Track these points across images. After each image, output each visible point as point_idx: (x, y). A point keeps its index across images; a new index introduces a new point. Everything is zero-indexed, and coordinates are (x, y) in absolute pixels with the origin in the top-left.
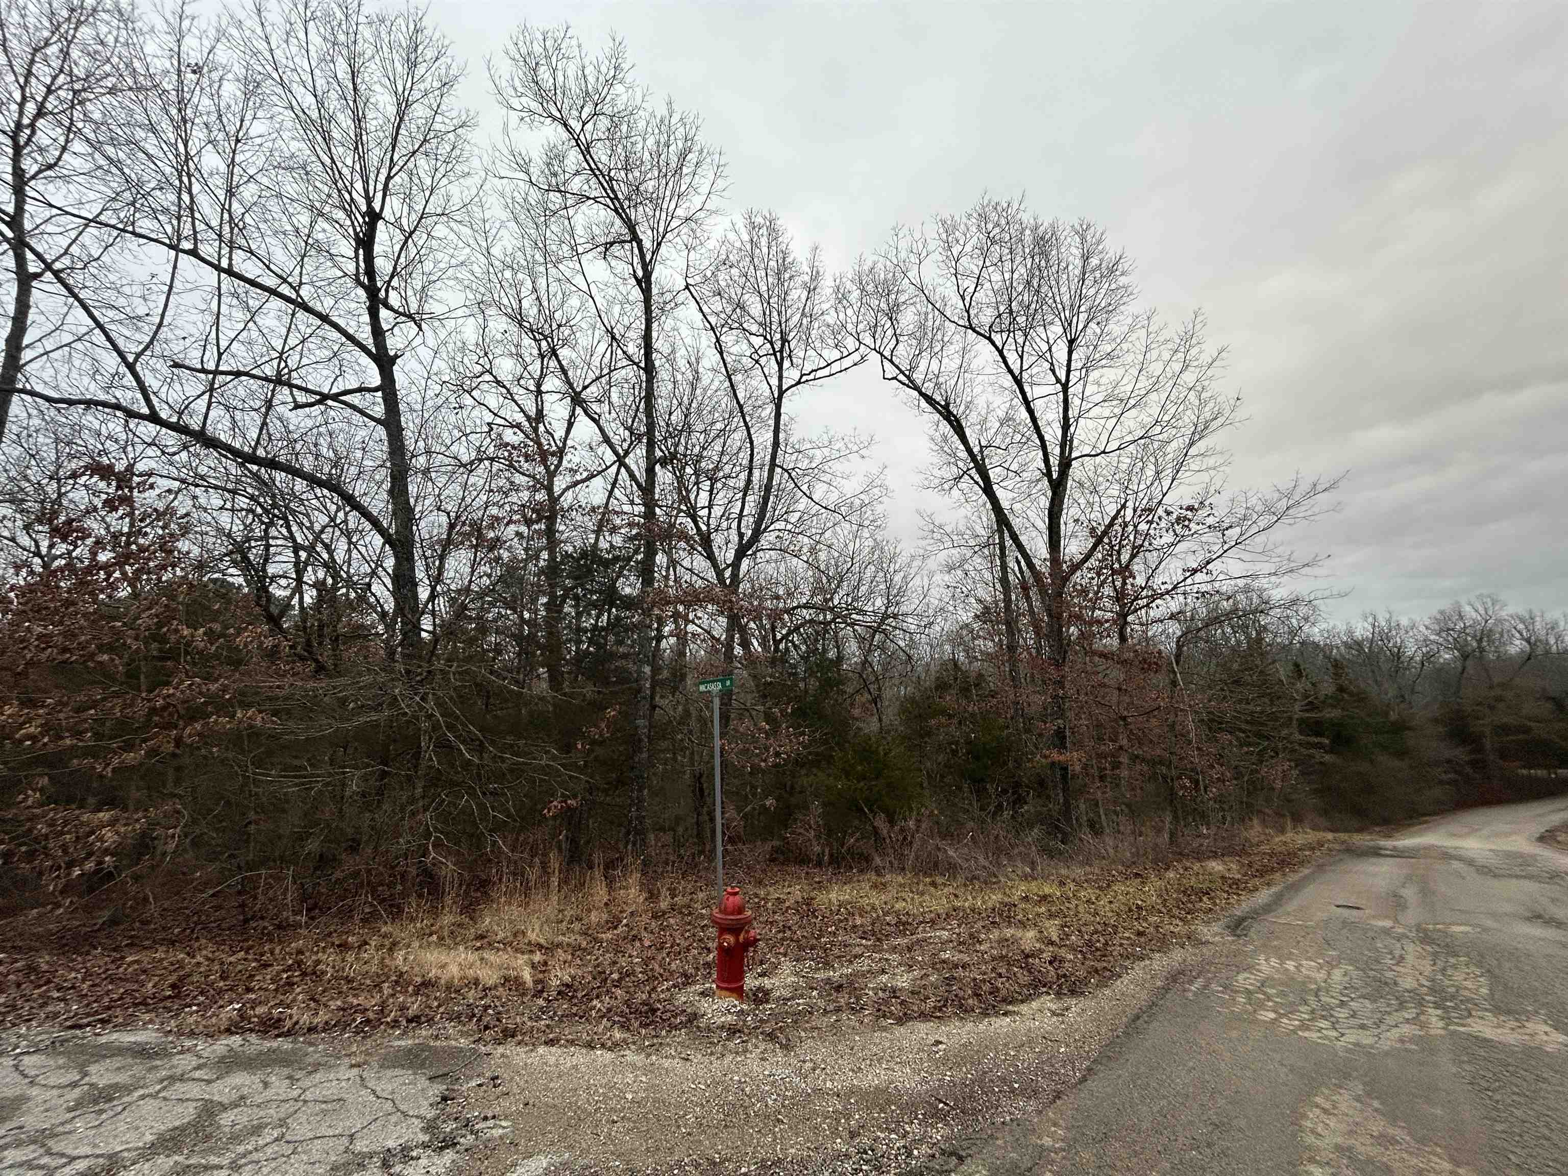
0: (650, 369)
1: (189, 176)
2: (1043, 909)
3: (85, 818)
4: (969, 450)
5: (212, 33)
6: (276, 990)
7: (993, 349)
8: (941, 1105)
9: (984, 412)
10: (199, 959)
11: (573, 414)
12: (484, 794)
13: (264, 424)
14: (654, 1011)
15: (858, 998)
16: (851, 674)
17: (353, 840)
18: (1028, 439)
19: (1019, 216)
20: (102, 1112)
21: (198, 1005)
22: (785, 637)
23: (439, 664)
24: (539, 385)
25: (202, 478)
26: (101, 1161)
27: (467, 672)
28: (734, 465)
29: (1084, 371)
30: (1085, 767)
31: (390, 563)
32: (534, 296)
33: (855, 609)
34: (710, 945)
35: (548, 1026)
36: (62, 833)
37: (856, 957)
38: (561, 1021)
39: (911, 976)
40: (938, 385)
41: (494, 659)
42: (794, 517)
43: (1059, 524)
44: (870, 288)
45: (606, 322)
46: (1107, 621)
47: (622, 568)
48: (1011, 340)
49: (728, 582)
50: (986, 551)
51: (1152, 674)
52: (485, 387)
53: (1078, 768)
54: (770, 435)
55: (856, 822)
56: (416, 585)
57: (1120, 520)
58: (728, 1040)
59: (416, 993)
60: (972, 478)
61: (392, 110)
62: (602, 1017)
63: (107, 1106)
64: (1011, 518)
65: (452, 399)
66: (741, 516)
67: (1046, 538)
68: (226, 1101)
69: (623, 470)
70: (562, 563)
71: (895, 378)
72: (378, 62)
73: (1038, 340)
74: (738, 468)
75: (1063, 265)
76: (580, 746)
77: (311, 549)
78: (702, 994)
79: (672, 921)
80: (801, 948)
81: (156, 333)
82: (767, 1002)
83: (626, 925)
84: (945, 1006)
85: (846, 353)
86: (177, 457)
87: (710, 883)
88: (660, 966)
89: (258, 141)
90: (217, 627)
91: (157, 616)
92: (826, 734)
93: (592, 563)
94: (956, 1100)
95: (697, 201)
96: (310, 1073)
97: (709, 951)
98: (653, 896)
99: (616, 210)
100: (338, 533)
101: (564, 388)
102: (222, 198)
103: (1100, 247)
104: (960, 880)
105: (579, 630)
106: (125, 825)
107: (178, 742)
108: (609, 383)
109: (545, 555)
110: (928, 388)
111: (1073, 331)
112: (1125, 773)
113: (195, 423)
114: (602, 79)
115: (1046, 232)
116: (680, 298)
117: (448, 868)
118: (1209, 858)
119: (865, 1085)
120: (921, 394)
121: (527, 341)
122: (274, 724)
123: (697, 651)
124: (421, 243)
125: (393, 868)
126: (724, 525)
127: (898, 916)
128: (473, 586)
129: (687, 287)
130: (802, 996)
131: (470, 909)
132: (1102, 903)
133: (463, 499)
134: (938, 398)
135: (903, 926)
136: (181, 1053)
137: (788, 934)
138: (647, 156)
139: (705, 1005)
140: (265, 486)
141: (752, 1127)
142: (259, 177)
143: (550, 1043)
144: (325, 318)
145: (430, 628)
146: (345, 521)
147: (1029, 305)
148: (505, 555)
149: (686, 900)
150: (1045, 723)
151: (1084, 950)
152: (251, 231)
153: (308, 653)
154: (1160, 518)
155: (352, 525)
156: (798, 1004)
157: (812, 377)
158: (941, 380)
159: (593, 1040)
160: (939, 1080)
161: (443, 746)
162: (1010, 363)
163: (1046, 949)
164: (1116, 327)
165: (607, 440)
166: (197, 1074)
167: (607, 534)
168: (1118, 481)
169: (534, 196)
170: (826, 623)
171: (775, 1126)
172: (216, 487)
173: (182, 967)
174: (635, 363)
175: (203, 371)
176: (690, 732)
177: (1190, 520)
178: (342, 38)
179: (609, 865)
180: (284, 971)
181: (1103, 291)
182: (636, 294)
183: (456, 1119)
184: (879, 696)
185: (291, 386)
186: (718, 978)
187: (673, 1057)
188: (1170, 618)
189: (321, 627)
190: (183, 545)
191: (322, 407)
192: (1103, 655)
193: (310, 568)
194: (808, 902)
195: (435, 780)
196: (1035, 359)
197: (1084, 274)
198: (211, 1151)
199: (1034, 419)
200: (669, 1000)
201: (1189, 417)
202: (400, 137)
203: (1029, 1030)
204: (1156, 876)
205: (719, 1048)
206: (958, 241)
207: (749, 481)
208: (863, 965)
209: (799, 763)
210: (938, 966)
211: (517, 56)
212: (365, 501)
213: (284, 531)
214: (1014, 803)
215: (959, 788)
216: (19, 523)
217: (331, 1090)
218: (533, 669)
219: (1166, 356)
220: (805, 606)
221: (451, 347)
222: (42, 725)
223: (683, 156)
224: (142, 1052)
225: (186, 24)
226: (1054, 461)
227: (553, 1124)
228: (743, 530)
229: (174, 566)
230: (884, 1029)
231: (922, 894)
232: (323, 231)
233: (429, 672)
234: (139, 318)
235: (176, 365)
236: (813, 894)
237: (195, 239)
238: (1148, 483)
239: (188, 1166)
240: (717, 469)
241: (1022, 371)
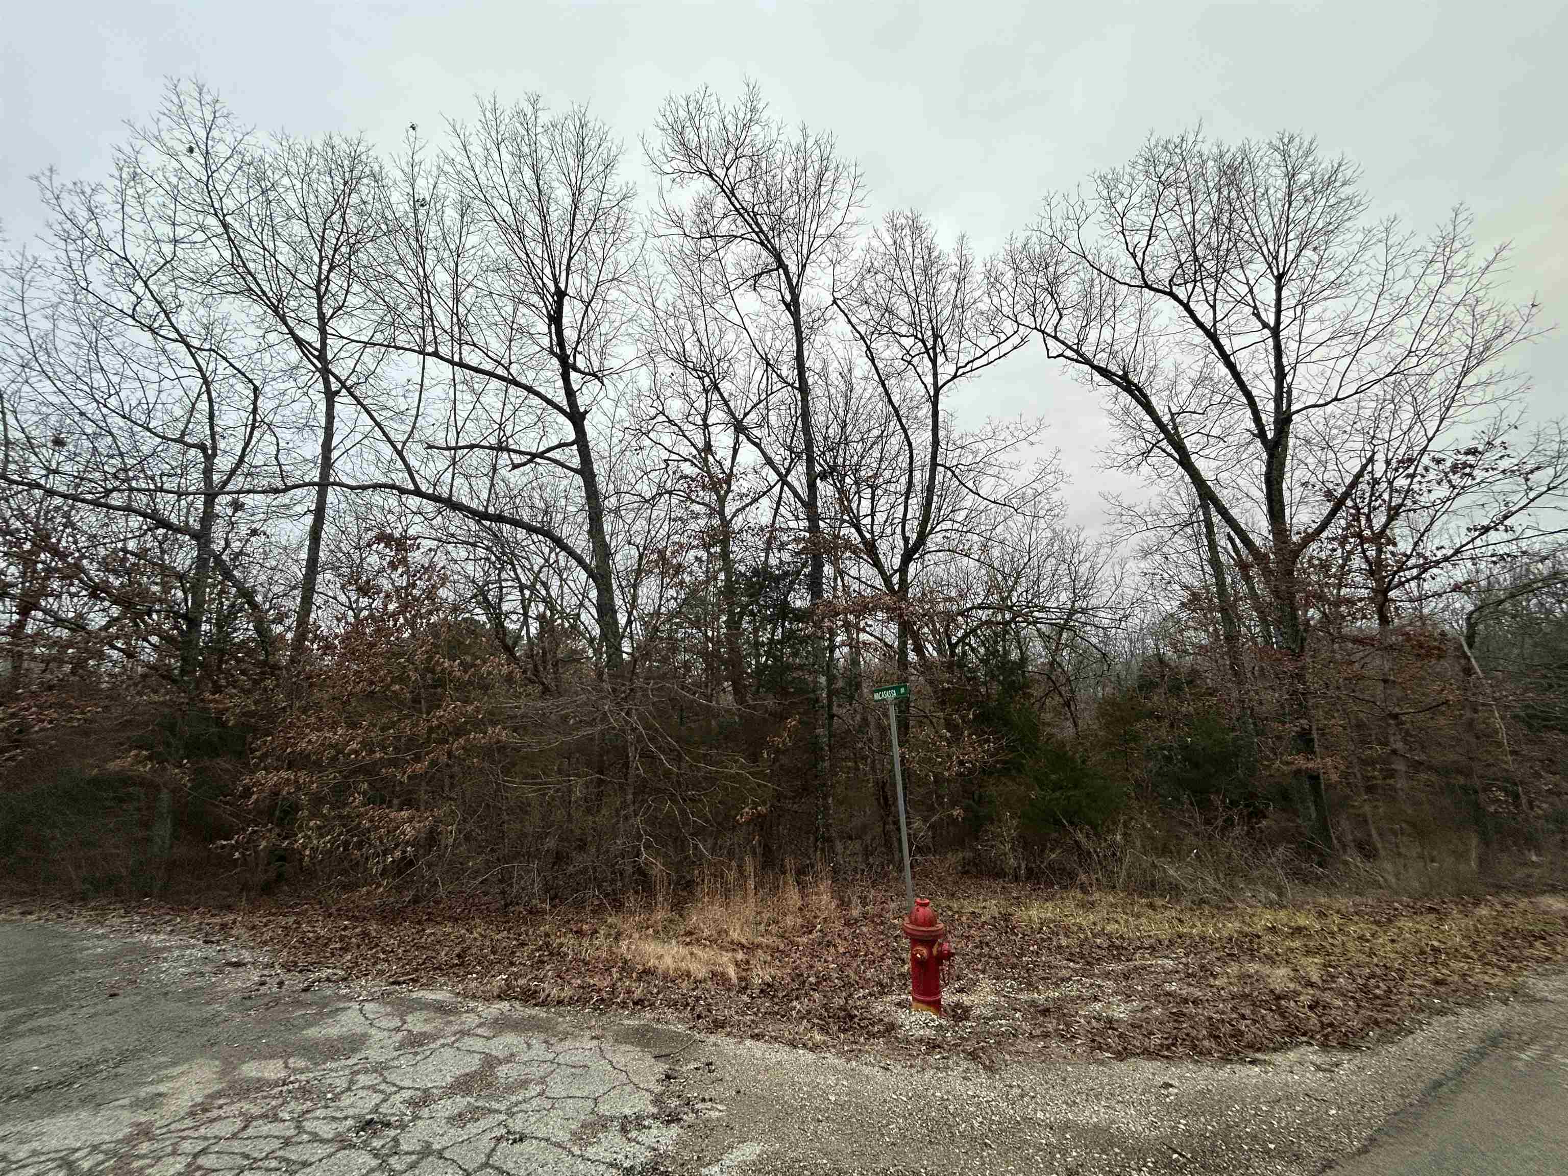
0: (804, 389)
1: (428, 292)
2: (1297, 944)
3: (392, 815)
4: (1157, 420)
5: (435, 172)
6: (532, 966)
7: (1176, 304)
8: (1175, 1156)
9: (1171, 375)
10: (476, 935)
11: (737, 441)
12: (684, 800)
13: (492, 485)
14: (852, 1017)
15: (1068, 1025)
16: (1037, 677)
17: (581, 840)
18: (1231, 398)
19: (1197, 148)
20: (416, 1054)
21: (477, 973)
22: (961, 640)
23: (639, 682)
24: (705, 419)
25: (453, 535)
26: (419, 1093)
27: (661, 689)
28: (894, 469)
29: (1299, 309)
30: (1345, 775)
31: (594, 594)
32: (694, 338)
33: (1036, 606)
34: (904, 956)
35: (753, 1021)
36: (379, 828)
37: (1063, 980)
38: (764, 1017)
39: (1129, 1006)
40: (1113, 354)
41: (684, 675)
42: (961, 516)
43: (1280, 491)
44: (1025, 265)
45: (760, 349)
46: (1360, 600)
47: (792, 583)
48: (1198, 290)
49: (896, 587)
50: (1189, 530)
51: (1433, 661)
52: (659, 428)
53: (1334, 777)
54: (929, 434)
55: (1054, 835)
56: (616, 612)
57: (1367, 477)
58: (928, 1054)
59: (639, 979)
60: (1164, 451)
61: (569, 200)
62: (803, 1018)
63: (419, 1050)
64: (1216, 489)
65: (633, 443)
66: (904, 520)
67: (1265, 508)
68: (501, 1057)
69: (785, 488)
70: (737, 582)
71: (1061, 355)
72: (555, 162)
73: (1234, 283)
74: (898, 472)
75: (1261, 190)
76: (765, 756)
77: (532, 588)
78: (899, 1004)
79: (864, 929)
80: (1000, 965)
81: (415, 423)
82: (967, 1019)
83: (821, 931)
84: (1174, 1045)
85: (1003, 338)
86: (434, 522)
87: (901, 894)
88: (856, 973)
89: (472, 251)
90: (468, 659)
91: (427, 652)
92: (1014, 741)
93: (764, 580)
94: (1193, 1152)
95: (837, 217)
96: (561, 1040)
97: (904, 962)
98: (844, 904)
99: (762, 243)
100: (551, 572)
101: (727, 418)
102: (451, 305)
103: (1310, 159)
104: (1186, 902)
105: (757, 644)
106: (419, 822)
107: (450, 754)
108: (767, 408)
109: (722, 576)
110: (1101, 359)
111: (1281, 264)
112: (1401, 783)
113: (444, 491)
114: (740, 124)
115: (1234, 158)
116: (828, 315)
117: (658, 869)
118: (1544, 892)
119: (1081, 1120)
120: (1094, 367)
121: (692, 381)
122: (515, 739)
123: (871, 660)
124: (597, 309)
125: (613, 866)
126: (889, 531)
127: (1110, 938)
128: (663, 610)
129: (834, 302)
130: (1004, 1017)
131: (679, 906)
132: (1381, 941)
133: (649, 532)
134: (1113, 368)
135: (1117, 950)
136: (467, 1012)
137: (986, 950)
138: (786, 185)
139: (904, 1018)
140: (497, 537)
141: (958, 1147)
142: (474, 282)
143: (756, 1037)
144: (529, 389)
145: (629, 650)
146: (557, 561)
147: (1219, 246)
148: (687, 578)
149: (878, 909)
150: (1284, 723)
151: (1357, 996)
152: (473, 329)
153: (534, 677)
154: (1426, 469)
155: (562, 563)
156: (1001, 1026)
157: (968, 368)
158: (1116, 348)
159: (795, 1039)
160: (1172, 1128)
161: (647, 756)
162: (1199, 316)
163: (1304, 991)
164: (1339, 249)
165: (769, 462)
166: (479, 1031)
167: (775, 551)
168: (1361, 431)
169: (688, 246)
170: (1006, 623)
171: (983, 1150)
172: (463, 543)
173: (464, 941)
174: (789, 385)
175: (448, 448)
176: (870, 740)
177: (1471, 466)
178: (526, 150)
179: (801, 872)
180: (537, 950)
181: (1319, 210)
182: (786, 318)
183: (679, 1097)
184: (1073, 699)
185: (509, 451)
186: (914, 990)
187: (873, 1065)
188: (1453, 590)
189: (544, 653)
190: (443, 593)
191: (533, 465)
192: (1356, 640)
193: (533, 604)
194: (1006, 917)
195: (642, 788)
196: (1231, 305)
197: (1290, 195)
198: (490, 1097)
199: (1236, 375)
200: (866, 1008)
201: (1459, 339)
202: (576, 222)
203: (1286, 1084)
204: (1461, 912)
205: (919, 1061)
206: (1122, 195)
207: (910, 482)
208: (1071, 990)
209: (987, 771)
210: (1162, 998)
211: (666, 126)
212: (570, 542)
213: (512, 573)
214: (1250, 815)
215: (1177, 799)
216: (338, 585)
217: (577, 1058)
218: (719, 683)
219: (1417, 270)
220: (980, 607)
221: (628, 397)
222: (360, 743)
223: (820, 177)
224: (440, 1008)
225: (416, 169)
226: (1268, 419)
227: (763, 1114)
228: (908, 534)
229: (438, 610)
230: (1102, 1063)
231: (1138, 916)
232: (525, 316)
233: (632, 690)
234: (402, 413)
235: (430, 447)
236: (1011, 910)
237: (436, 343)
238: (1405, 428)
239: (478, 1107)
240: (875, 476)
241: (1215, 322)
